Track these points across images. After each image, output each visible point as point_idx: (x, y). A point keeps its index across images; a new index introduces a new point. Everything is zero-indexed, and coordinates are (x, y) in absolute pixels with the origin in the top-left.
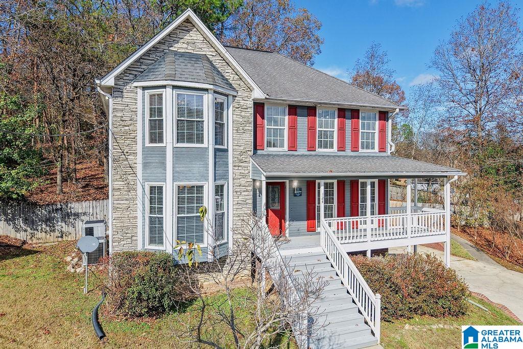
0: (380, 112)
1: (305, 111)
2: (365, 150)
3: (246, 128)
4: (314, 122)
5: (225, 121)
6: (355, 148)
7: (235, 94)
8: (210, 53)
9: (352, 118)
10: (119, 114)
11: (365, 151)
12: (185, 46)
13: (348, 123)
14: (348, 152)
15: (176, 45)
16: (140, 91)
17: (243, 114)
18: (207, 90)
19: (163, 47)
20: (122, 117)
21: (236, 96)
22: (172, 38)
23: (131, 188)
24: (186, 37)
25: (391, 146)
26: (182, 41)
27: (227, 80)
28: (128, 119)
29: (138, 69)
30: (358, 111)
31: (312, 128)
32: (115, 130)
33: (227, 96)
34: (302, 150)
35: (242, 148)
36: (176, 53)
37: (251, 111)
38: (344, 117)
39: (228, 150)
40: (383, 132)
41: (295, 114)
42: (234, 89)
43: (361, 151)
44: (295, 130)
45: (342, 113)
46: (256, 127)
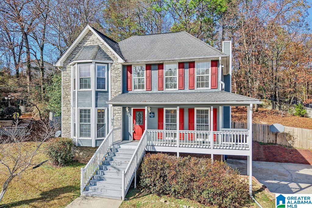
0: (212, 61)
1: (157, 67)
2: (201, 88)
3: (118, 79)
4: (162, 73)
5: (106, 77)
6: (192, 87)
7: (112, 62)
8: (101, 44)
9: (190, 67)
10: (65, 78)
12: (90, 42)
13: (187, 71)
14: (187, 90)
15: (86, 43)
16: (72, 67)
17: (116, 72)
18: (91, 62)
19: (81, 45)
20: (66, 79)
21: (112, 63)
22: (84, 39)
24: (90, 38)
26: (89, 40)
27: (108, 56)
28: (67, 80)
29: (71, 57)
30: (194, 62)
31: (161, 77)
32: (63, 85)
33: (108, 64)
34: (155, 90)
35: (116, 90)
36: (85, 47)
37: (121, 70)
38: (183, 67)
39: (107, 92)
40: (215, 75)
41: (150, 69)
42: (111, 60)
43: (197, 89)
44: (150, 78)
45: (181, 65)
46: (127, 79)
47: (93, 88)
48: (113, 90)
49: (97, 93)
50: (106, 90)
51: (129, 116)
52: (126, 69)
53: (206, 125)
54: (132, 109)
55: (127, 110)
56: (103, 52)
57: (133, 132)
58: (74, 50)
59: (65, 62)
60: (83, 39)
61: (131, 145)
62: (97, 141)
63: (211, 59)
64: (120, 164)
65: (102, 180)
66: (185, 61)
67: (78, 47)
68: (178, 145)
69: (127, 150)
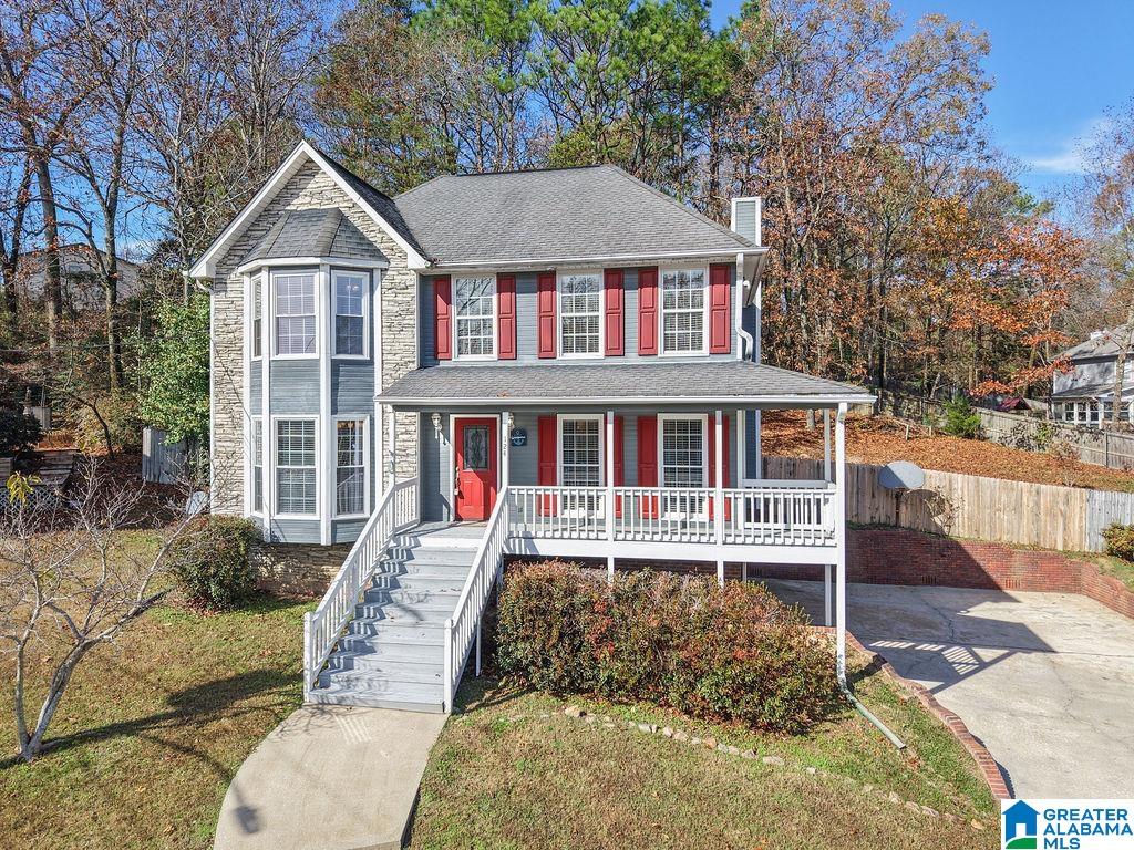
0: (714, 267)
1: (534, 282)
2: (675, 351)
3: (406, 322)
4: (552, 302)
5: (365, 314)
6: (648, 349)
7: (384, 265)
8: (345, 204)
9: (641, 285)
10: (221, 317)
11: (677, 353)
12: (308, 199)
13: (632, 298)
14: (633, 358)
15: (295, 202)
16: (246, 278)
17: (400, 298)
18: (316, 266)
19: (278, 207)
20: (225, 320)
21: (386, 270)
22: (290, 189)
23: (237, 425)
24: (309, 186)
25: (744, 341)
26: (304, 192)
27: (371, 244)
28: (231, 322)
29: (245, 247)
30: (654, 270)
31: (546, 316)
32: (217, 339)
33: (371, 271)
34: (528, 358)
35: (398, 357)
36: (291, 214)
37: (414, 291)
38: (620, 286)
39: (371, 362)
40: (721, 309)
41: (513, 289)
42: (382, 257)
43: (664, 355)
44: (509, 319)
45: (614, 278)
46: (436, 320)
47: (323, 351)
48: (389, 357)
49: (336, 367)
50: (366, 357)
51: (441, 441)
52: (431, 288)
53: (693, 471)
54: (452, 418)
55: (436, 422)
56: (355, 231)
57: (457, 493)
58: (253, 224)
59: (221, 264)
60: (286, 187)
61: (456, 537)
62: (338, 526)
63: (711, 260)
64: (422, 597)
65: (372, 651)
66: (626, 264)
67: (266, 213)
68: (609, 533)
69: (442, 552)
